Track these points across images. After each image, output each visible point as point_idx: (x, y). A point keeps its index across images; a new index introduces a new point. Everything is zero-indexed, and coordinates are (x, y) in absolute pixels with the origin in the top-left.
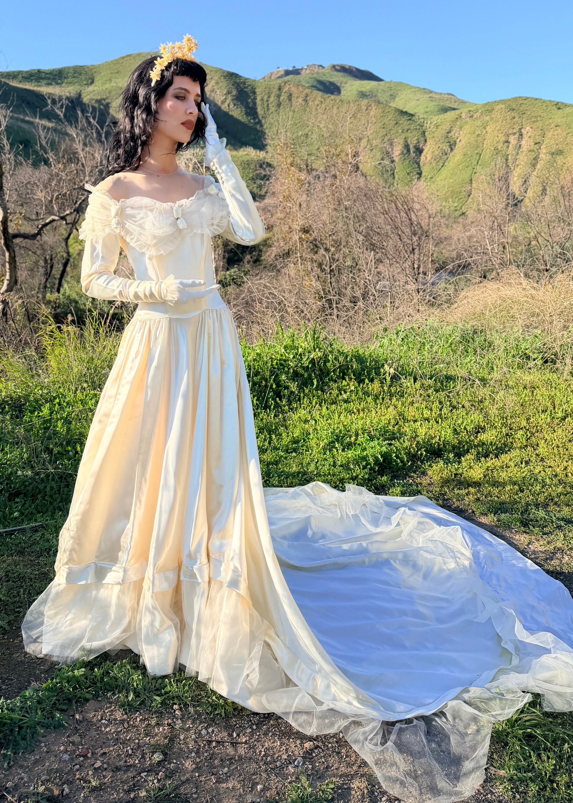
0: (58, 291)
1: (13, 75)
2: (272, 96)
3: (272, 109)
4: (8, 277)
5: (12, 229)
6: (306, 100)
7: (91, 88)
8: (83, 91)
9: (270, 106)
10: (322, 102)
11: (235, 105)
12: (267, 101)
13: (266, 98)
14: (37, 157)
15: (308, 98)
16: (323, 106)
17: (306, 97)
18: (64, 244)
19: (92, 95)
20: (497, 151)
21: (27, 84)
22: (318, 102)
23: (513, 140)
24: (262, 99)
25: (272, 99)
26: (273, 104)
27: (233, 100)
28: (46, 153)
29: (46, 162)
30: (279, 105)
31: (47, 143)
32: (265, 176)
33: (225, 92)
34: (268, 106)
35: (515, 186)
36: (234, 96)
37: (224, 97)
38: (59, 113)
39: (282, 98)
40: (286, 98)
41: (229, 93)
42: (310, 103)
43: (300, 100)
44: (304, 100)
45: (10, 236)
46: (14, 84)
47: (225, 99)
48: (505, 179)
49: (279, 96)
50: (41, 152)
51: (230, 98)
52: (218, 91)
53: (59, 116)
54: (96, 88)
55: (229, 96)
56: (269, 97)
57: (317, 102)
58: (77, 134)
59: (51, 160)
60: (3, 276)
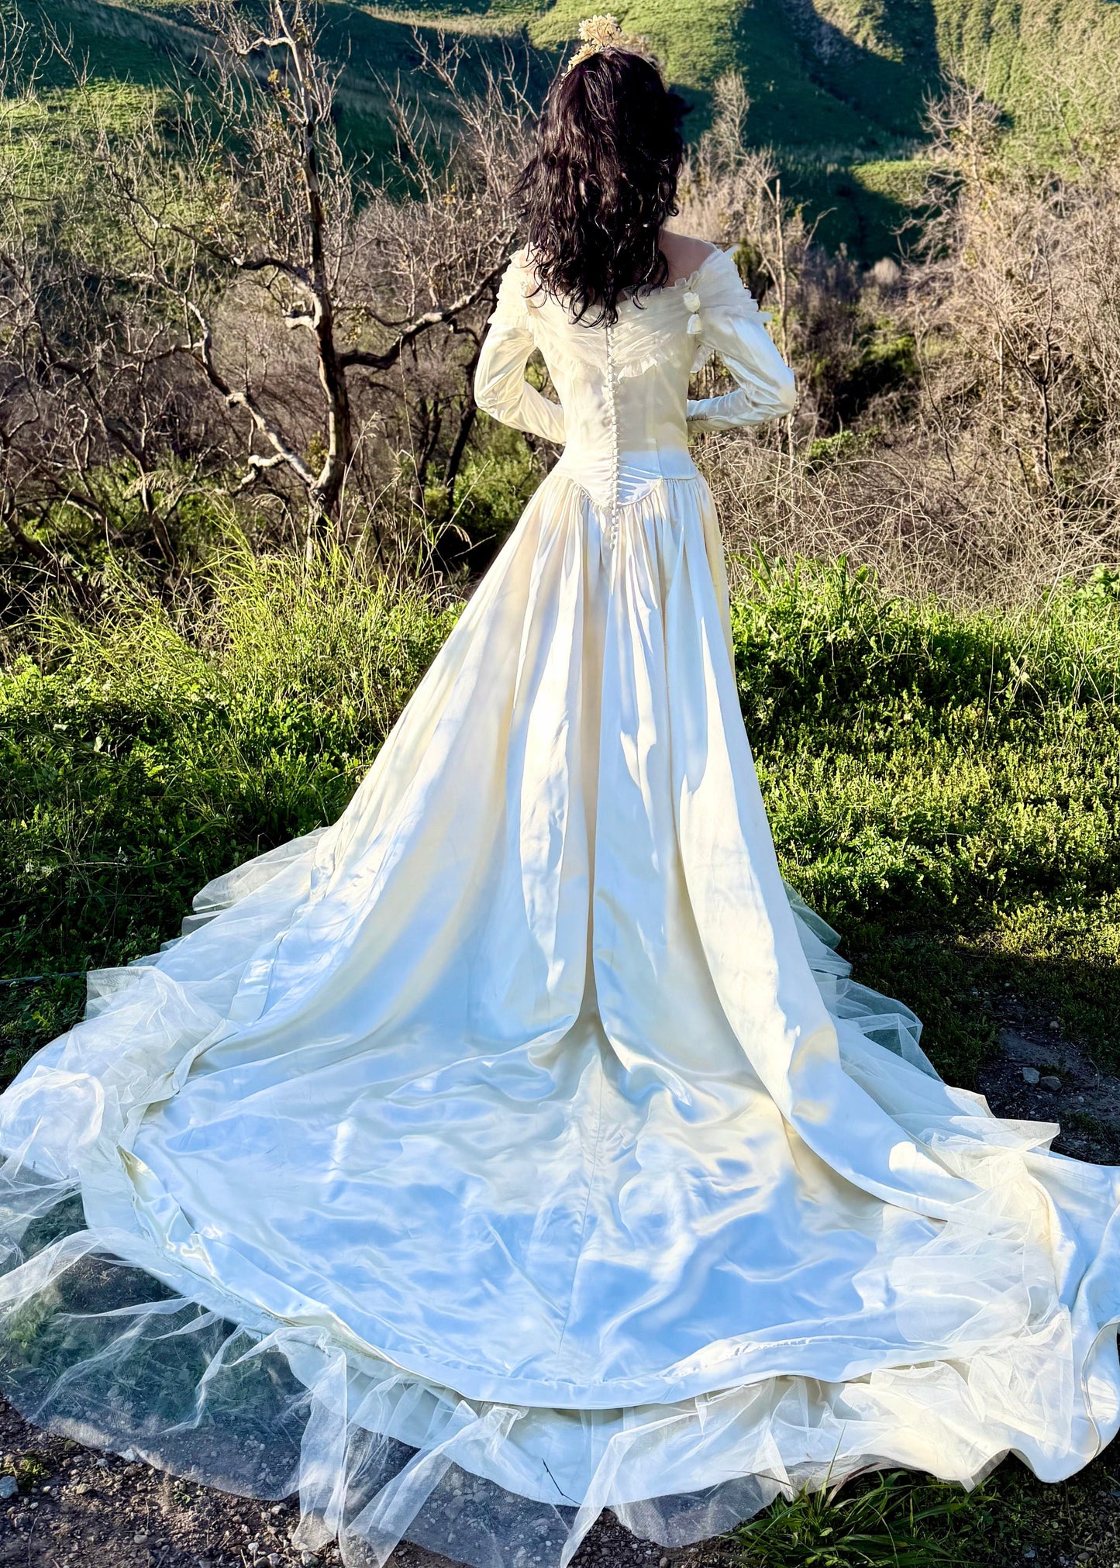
0: (449, 482)
2: (972, 13)
3: (969, 46)
4: (332, 450)
5: (342, 344)
6: (1055, 22)
7: (549, 17)
8: (530, 25)
9: (967, 37)
10: (1094, 23)
11: (879, 39)
12: (959, 26)
13: (955, 17)
14: (396, 179)
15: (1061, 14)
16: (1098, 31)
17: (1056, 12)
18: (463, 377)
19: (550, 32)
21: (411, 13)
22: (1086, 24)
24: (947, 23)
25: (969, 22)
26: (974, 34)
27: (875, 28)
28: (415, 171)
29: (416, 191)
30: (988, 35)
32: (925, 208)
33: (857, 11)
34: (960, 39)
36: (878, 18)
37: (855, 22)
38: (444, 75)
39: (995, 18)
40: (1005, 16)
41: (866, 11)
42: (1066, 27)
43: (1041, 20)
44: (1050, 20)
45: (337, 359)
47: (858, 26)
49: (988, 13)
50: (405, 169)
51: (868, 22)
52: (841, 8)
53: (446, 83)
54: (559, 16)
55: (867, 18)
56: (964, 16)
57: (1083, 24)
59: (426, 186)
60: (323, 447)
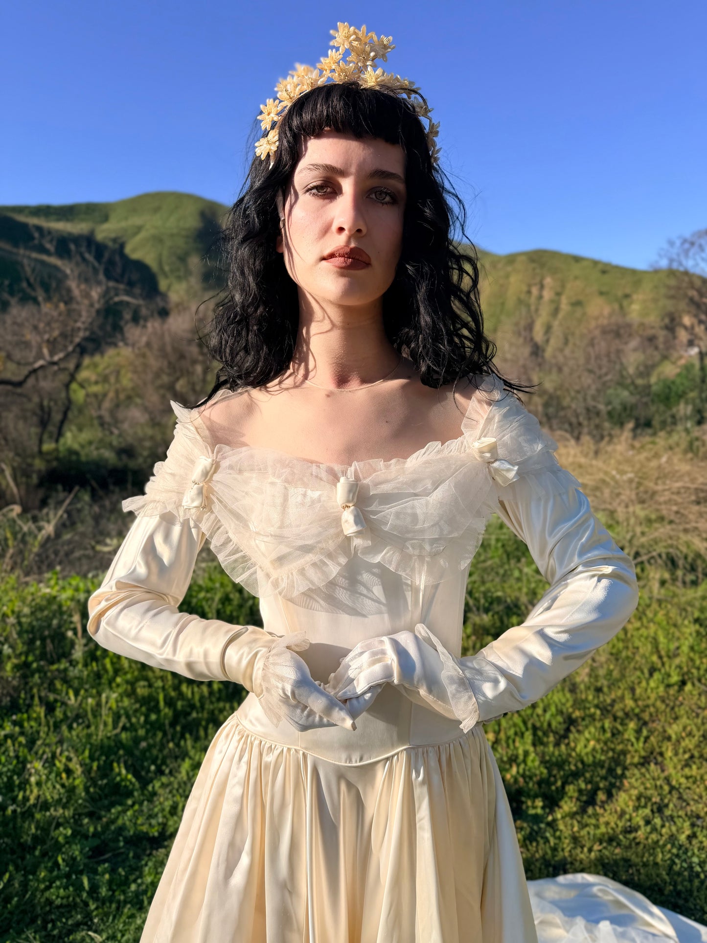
0: (57, 441)
1: (20, 210)
7: (106, 226)
8: (96, 229)
18: (65, 390)
19: (106, 233)
20: (520, 302)
23: (535, 291)
29: (35, 301)
31: (35, 279)
35: (538, 334)
46: (22, 218)
48: (530, 327)
53: (49, 248)
54: (110, 226)
58: (72, 270)
59: (40, 299)
